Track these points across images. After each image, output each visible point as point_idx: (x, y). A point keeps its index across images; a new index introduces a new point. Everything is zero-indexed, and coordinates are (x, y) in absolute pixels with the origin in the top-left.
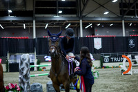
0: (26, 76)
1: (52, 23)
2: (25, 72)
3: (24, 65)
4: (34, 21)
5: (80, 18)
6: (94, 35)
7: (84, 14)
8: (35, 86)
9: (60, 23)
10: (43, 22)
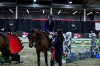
0: (69, 47)
1: (64, 10)
2: (69, 44)
3: (69, 39)
4: (51, 9)
5: (84, 7)
6: (93, 20)
7: (87, 5)
8: (73, 54)
9: (69, 10)
10: (57, 9)
